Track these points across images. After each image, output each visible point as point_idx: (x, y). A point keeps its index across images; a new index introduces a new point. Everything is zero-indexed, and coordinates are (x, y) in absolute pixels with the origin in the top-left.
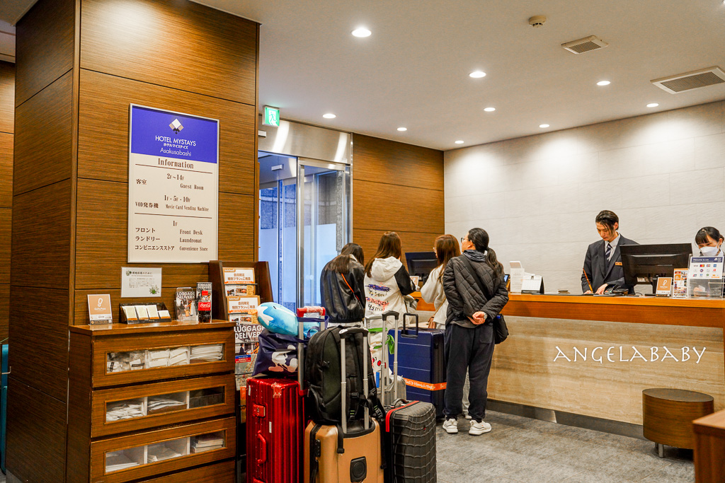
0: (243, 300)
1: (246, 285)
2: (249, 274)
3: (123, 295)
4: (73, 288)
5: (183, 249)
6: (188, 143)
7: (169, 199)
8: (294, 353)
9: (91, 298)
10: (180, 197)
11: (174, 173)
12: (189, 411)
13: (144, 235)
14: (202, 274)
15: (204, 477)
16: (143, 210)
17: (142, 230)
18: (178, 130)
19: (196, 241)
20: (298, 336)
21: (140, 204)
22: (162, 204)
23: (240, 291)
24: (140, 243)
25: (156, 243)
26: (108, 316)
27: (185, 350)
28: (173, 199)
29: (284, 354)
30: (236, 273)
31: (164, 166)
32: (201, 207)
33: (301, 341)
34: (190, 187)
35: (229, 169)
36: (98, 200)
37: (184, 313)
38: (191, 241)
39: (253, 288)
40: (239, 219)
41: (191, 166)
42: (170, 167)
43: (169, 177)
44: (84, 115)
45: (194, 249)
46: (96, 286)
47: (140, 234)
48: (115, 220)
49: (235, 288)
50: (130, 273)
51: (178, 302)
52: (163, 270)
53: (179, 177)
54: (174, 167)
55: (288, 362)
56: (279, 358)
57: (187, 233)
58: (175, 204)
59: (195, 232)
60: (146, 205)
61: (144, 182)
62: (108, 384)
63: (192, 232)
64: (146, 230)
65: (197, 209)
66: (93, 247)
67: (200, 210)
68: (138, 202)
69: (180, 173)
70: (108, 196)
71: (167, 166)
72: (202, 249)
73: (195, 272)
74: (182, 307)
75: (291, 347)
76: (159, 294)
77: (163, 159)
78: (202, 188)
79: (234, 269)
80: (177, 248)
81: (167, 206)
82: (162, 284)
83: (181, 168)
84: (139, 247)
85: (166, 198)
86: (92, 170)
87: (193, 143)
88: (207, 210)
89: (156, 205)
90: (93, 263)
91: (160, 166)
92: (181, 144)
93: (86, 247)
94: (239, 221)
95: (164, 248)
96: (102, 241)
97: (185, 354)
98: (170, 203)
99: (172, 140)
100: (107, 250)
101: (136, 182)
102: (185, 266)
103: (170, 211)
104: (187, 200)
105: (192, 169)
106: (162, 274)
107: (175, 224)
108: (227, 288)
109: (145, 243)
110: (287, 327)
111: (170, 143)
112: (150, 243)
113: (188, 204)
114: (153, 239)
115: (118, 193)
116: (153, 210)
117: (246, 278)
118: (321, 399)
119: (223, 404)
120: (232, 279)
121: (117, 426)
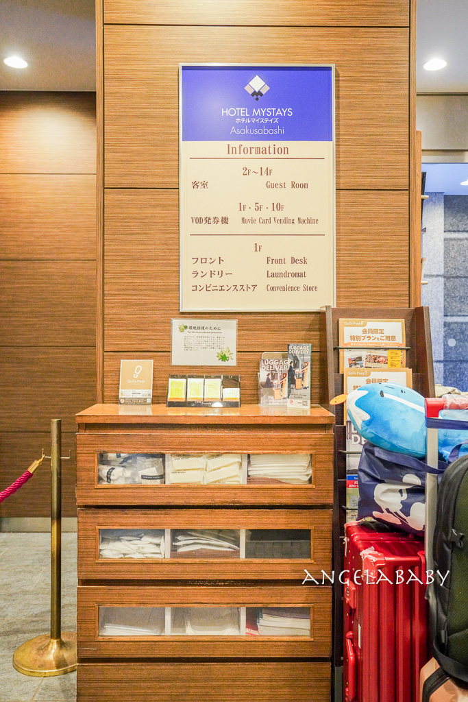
0: (375, 375)
1: (386, 349)
2: (395, 330)
3: (175, 362)
4: (101, 350)
5: (273, 289)
6: (279, 112)
7: (247, 208)
8: (418, 491)
9: (126, 364)
10: (266, 203)
11: (254, 165)
12: (244, 563)
13: (207, 268)
14: (309, 330)
15: (270, 681)
16: (204, 228)
17: (204, 261)
18: (260, 93)
19: (297, 275)
20: (424, 458)
21: (199, 220)
22: (235, 218)
23: (375, 359)
24: (199, 281)
25: (225, 281)
26: (147, 393)
27: (237, 459)
28: (253, 207)
29: (401, 491)
30: (367, 328)
31: (238, 156)
32: (304, 218)
33: (432, 471)
34: (283, 186)
35: (358, 149)
36: (135, 218)
37: (272, 394)
38: (286, 275)
39: (402, 356)
40: (379, 234)
41: (286, 150)
42: (248, 155)
43: (246, 172)
44: (111, 94)
45: (293, 289)
46: (133, 348)
47: (199, 267)
48: (161, 247)
49: (364, 354)
50: (186, 327)
51: (263, 376)
52: (239, 323)
53: (264, 170)
54: (254, 155)
55: (406, 508)
56: (389, 498)
57: (279, 261)
58: (256, 215)
59: (294, 261)
60: (208, 221)
61: (205, 185)
62: (101, 502)
63: (288, 261)
64: (209, 261)
65: (296, 221)
66: (127, 290)
67: (303, 222)
68: (195, 216)
69: (265, 164)
70: (149, 212)
71: (243, 155)
72: (307, 288)
73: (296, 327)
74: (268, 384)
75: (411, 479)
76: (232, 362)
77: (235, 144)
78: (306, 186)
79: (362, 321)
80: (262, 288)
81: (243, 219)
82: (238, 345)
83: (268, 156)
84: (199, 288)
85: (242, 207)
86: (125, 175)
87: (289, 112)
88: (316, 221)
89: (225, 220)
90: (129, 314)
91: (230, 156)
92: (266, 116)
93: (119, 290)
94: (378, 237)
95: (239, 288)
96: (142, 280)
97: (237, 466)
98: (248, 214)
99: (250, 112)
100: (149, 293)
101: (191, 185)
102: (277, 317)
103: (248, 228)
104: (279, 207)
105: (286, 156)
106: (239, 330)
107: (257, 248)
108: (346, 356)
109: (207, 280)
110: (396, 436)
111: (246, 117)
112: (216, 281)
113: (279, 215)
114: (221, 274)
115: (164, 206)
116: (220, 228)
117: (388, 338)
118: (444, 617)
119: (309, 561)
120: (358, 338)
121: (117, 568)
